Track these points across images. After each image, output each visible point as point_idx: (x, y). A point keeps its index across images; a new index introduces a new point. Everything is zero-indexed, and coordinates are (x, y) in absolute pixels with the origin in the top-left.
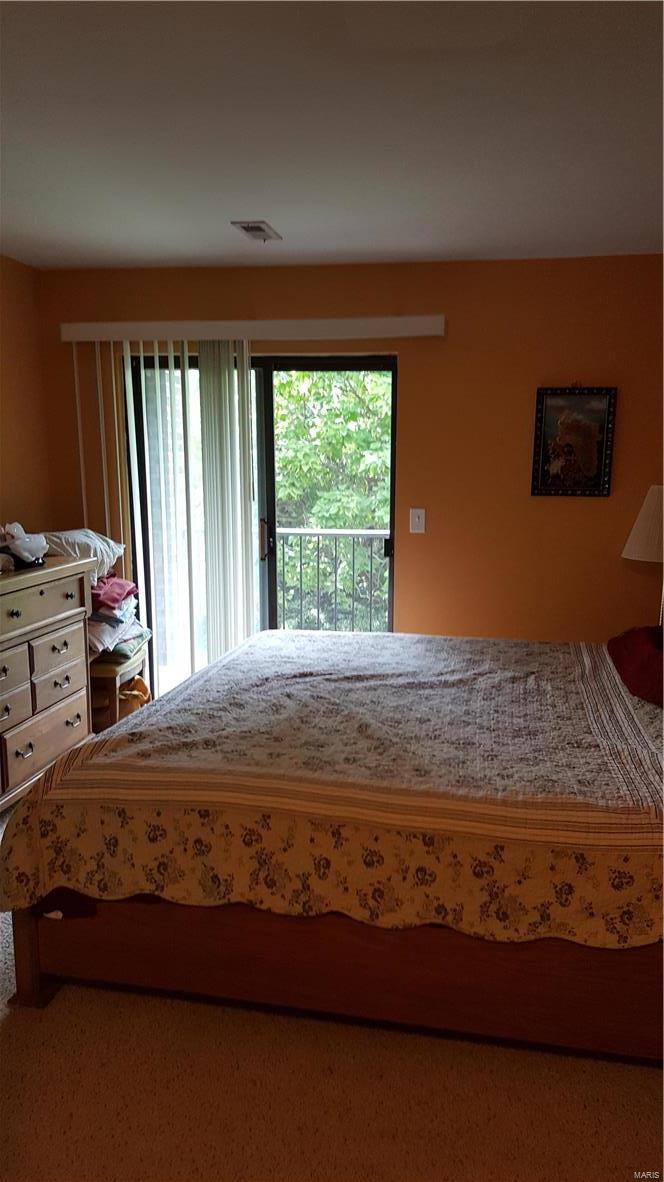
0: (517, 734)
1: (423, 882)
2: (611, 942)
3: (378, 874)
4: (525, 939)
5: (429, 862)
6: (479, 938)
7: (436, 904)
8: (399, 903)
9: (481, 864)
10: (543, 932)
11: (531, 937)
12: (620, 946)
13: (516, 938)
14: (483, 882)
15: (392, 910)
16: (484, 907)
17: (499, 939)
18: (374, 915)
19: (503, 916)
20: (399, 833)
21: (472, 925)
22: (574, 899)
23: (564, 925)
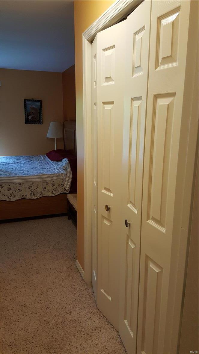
0: (32, 168)
1: (19, 192)
2: (53, 195)
3: (10, 192)
4: (38, 197)
5: (20, 188)
6: (31, 199)
7: (22, 195)
8: (15, 196)
9: (30, 186)
10: (41, 196)
11: (39, 197)
12: (54, 195)
13: (37, 198)
14: (30, 190)
15: (14, 198)
16: (31, 194)
17: (34, 198)
18: (10, 199)
19: (34, 195)
20: (14, 184)
21: (29, 197)
22: (46, 190)
23: (45, 194)
